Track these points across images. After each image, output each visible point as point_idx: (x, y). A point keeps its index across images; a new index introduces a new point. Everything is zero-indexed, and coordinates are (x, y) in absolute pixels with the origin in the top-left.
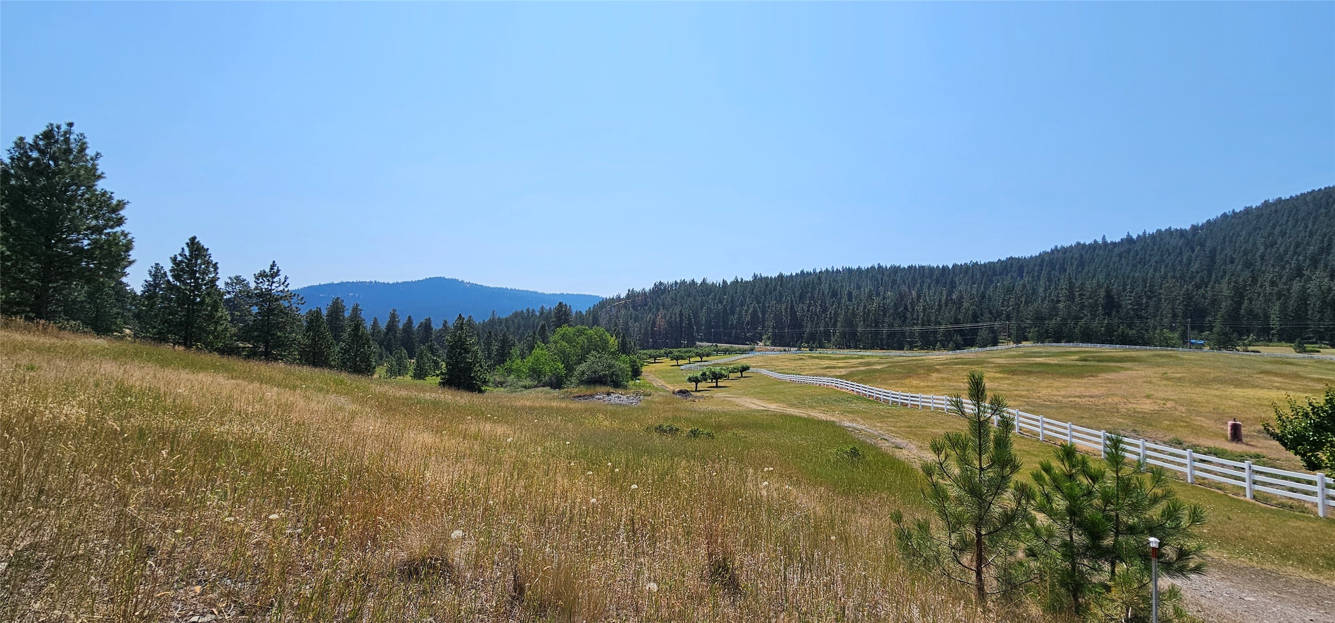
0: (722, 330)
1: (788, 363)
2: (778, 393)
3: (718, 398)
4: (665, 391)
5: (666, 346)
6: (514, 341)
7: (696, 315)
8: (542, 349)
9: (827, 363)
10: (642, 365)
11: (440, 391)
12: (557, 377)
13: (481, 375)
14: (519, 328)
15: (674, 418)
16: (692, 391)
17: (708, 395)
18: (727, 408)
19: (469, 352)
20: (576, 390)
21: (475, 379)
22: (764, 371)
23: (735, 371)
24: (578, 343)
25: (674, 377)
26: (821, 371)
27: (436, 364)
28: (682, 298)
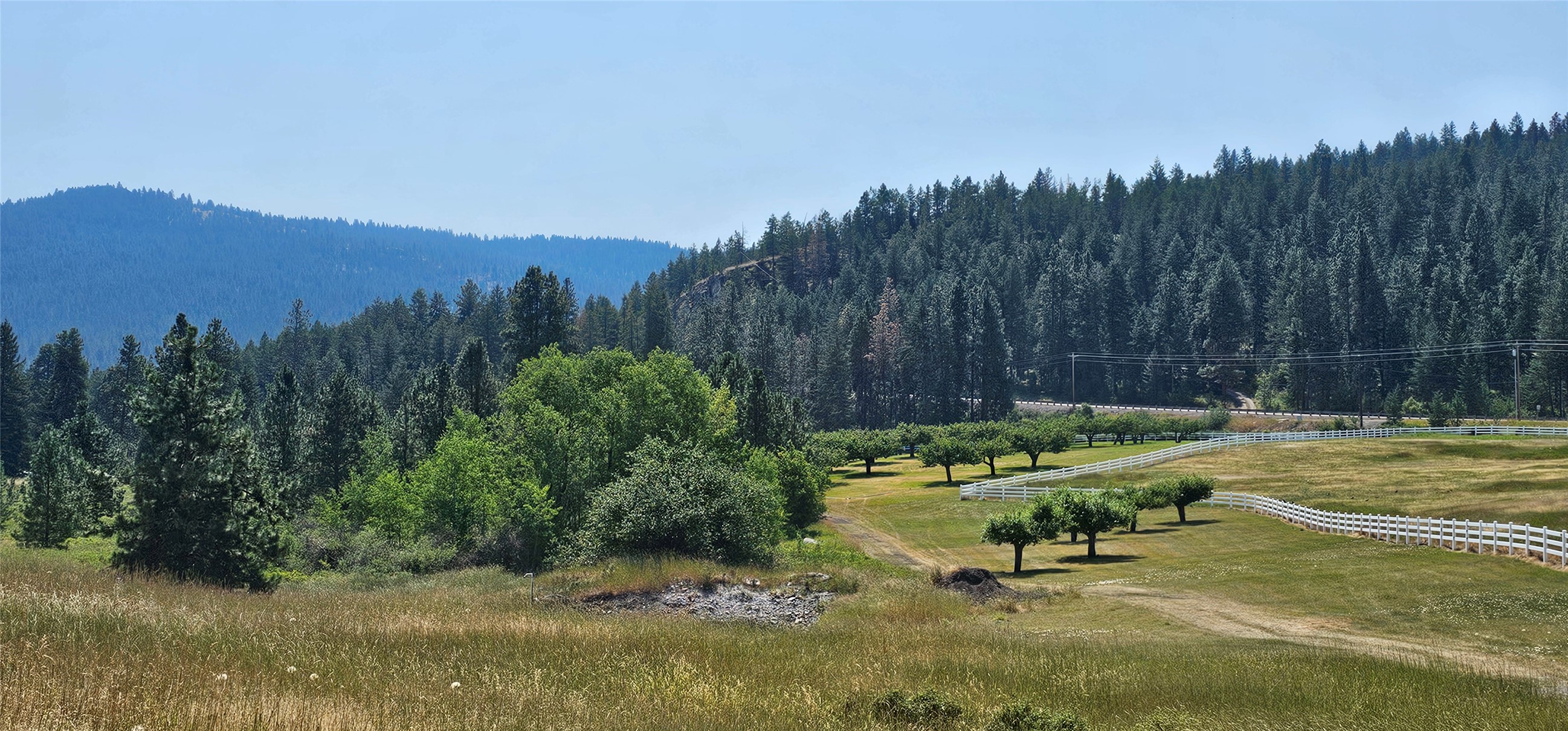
0: (1106, 354)
1: (1352, 473)
2: (1320, 578)
3: (1100, 597)
4: (907, 574)
5: (908, 415)
6: (372, 406)
7: (1012, 303)
8: (471, 433)
9: (1493, 469)
10: (825, 484)
11: (118, 587)
12: (527, 529)
13: (258, 528)
14: (388, 362)
15: (944, 671)
16: (1004, 574)
17: (1059, 587)
18: (1133, 633)
19: (216, 446)
20: (593, 575)
21: (239, 543)
22: (1265, 503)
23: (1157, 500)
24: (598, 411)
25: (938, 523)
26: (1475, 501)
27: (102, 491)
28: (962, 244)
